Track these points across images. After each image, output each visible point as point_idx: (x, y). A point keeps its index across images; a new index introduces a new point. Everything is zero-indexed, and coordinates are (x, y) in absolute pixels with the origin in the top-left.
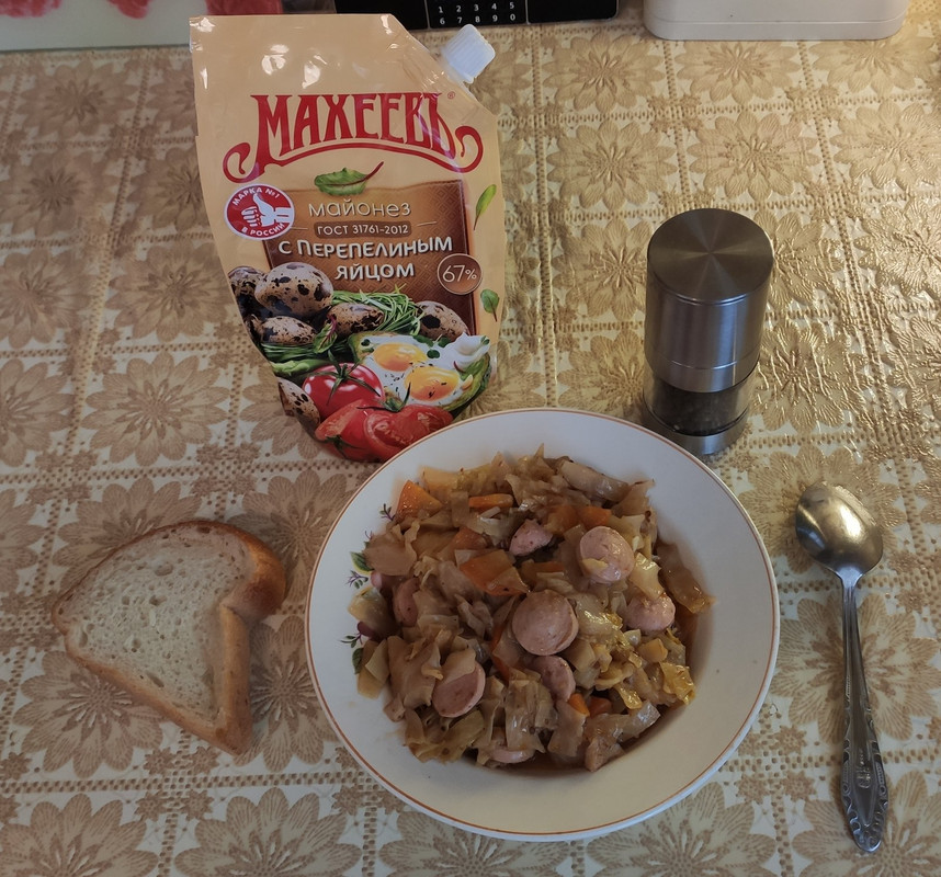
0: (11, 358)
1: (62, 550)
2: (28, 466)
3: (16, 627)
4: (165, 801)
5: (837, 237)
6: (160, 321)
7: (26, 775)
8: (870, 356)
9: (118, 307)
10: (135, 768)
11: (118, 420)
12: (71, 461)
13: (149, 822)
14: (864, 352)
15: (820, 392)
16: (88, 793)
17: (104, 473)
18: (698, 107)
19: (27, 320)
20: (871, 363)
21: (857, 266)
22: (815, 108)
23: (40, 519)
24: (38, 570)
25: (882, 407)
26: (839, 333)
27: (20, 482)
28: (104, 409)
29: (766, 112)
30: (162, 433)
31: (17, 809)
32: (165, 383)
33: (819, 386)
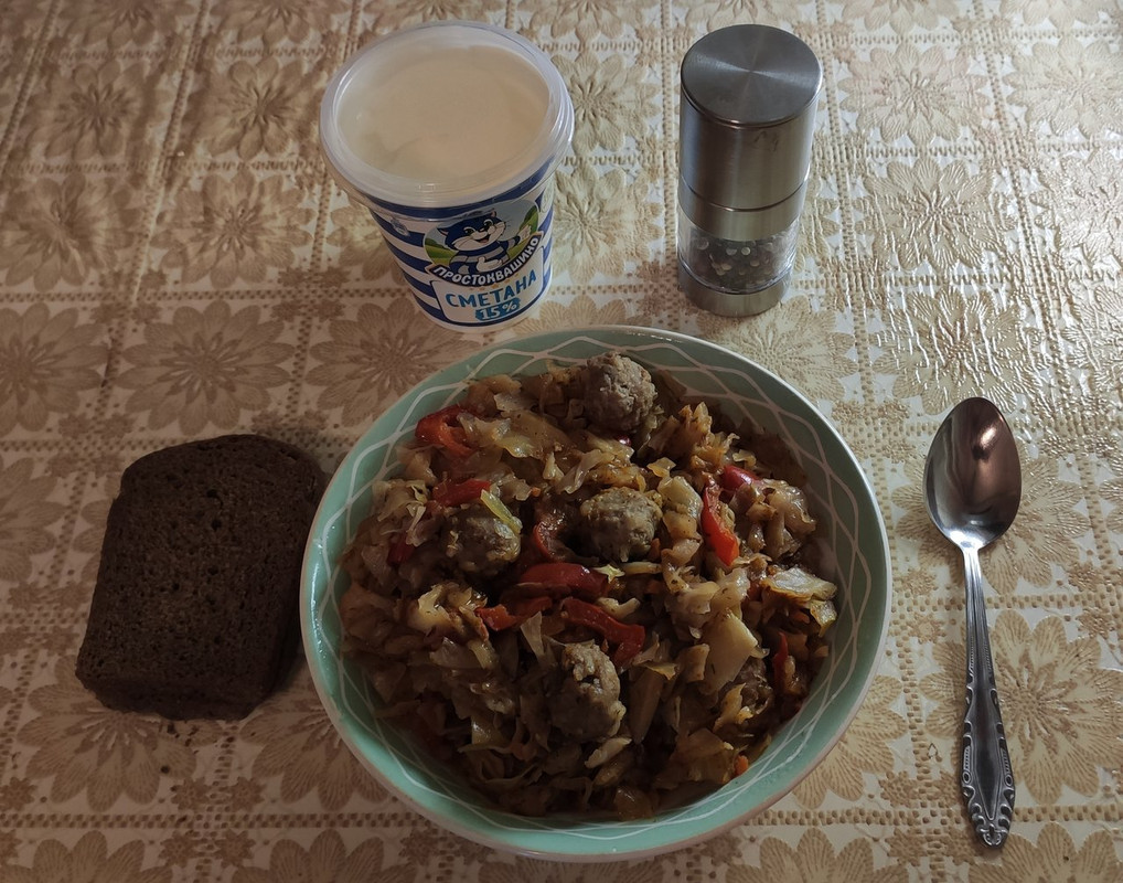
0: (36, 301)
1: (86, 533)
2: (49, 430)
3: (26, 624)
4: (197, 843)
5: (1009, 190)
6: (216, 263)
7: (32, 805)
8: (1047, 331)
9: (166, 244)
10: (162, 801)
11: (161, 379)
12: (102, 427)
13: (175, 868)
14: (1040, 326)
15: (988, 372)
16: (104, 831)
17: (140, 443)
18: (850, 35)
19: (56, 258)
20: (1049, 339)
21: (1033, 223)
22: (986, 42)
23: (61, 495)
24: (56, 557)
25: (1062, 391)
26: (1012, 303)
27: (39, 450)
28: (144, 365)
29: (929, 45)
30: (211, 396)
31: (18, 848)
32: (219, 337)
33: (987, 364)
